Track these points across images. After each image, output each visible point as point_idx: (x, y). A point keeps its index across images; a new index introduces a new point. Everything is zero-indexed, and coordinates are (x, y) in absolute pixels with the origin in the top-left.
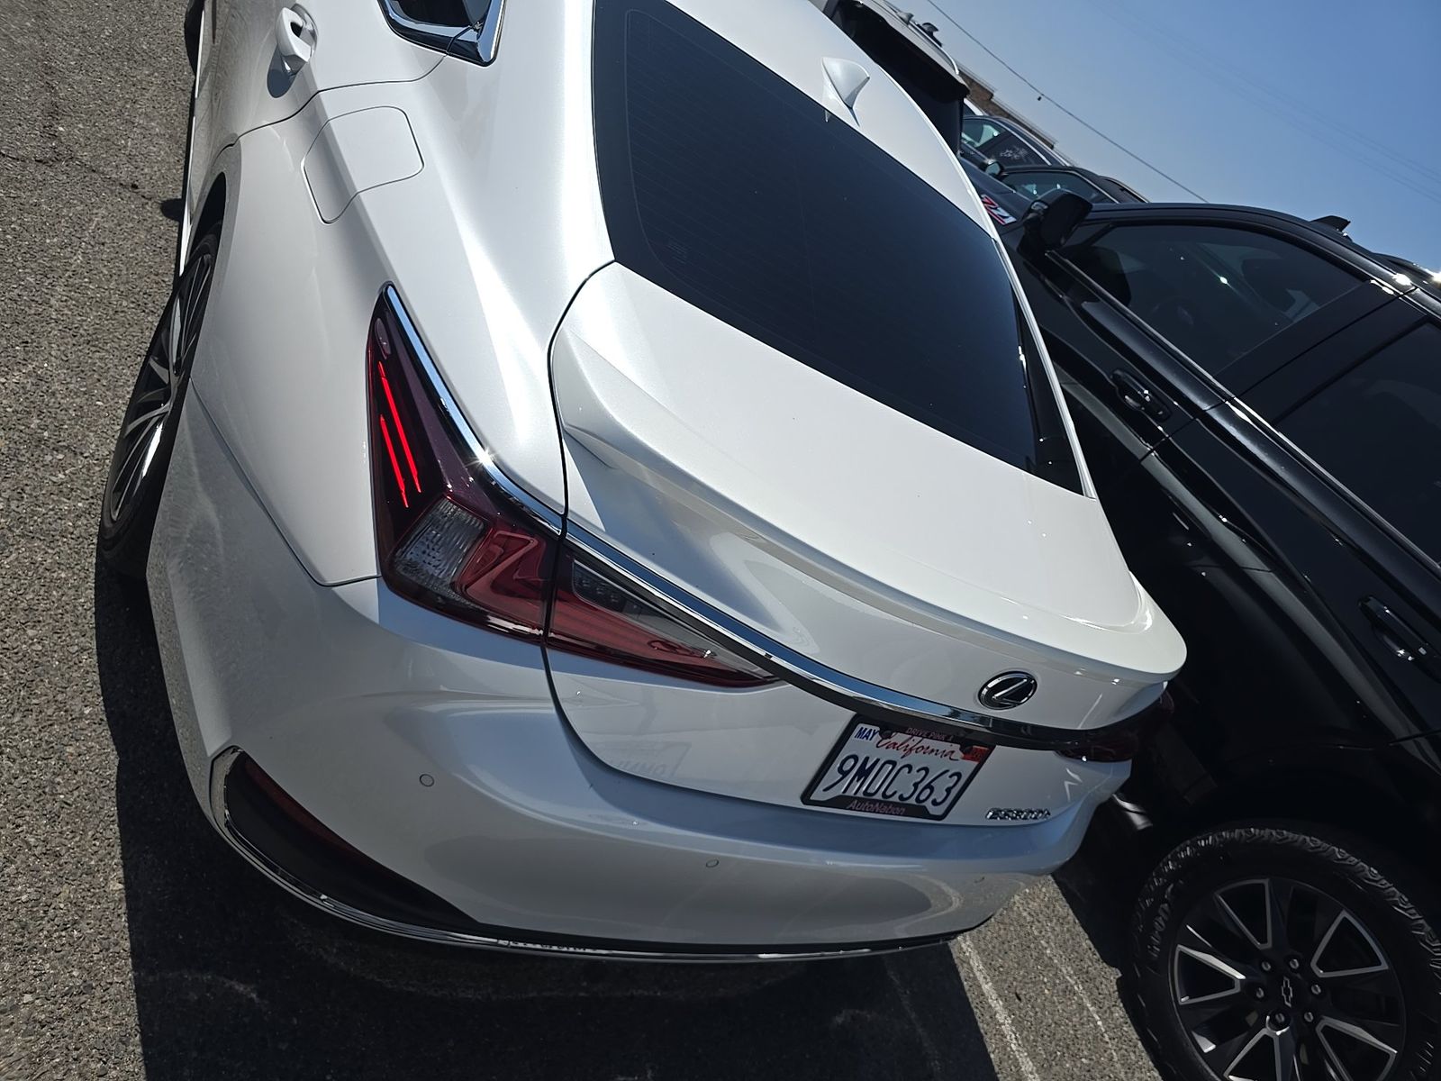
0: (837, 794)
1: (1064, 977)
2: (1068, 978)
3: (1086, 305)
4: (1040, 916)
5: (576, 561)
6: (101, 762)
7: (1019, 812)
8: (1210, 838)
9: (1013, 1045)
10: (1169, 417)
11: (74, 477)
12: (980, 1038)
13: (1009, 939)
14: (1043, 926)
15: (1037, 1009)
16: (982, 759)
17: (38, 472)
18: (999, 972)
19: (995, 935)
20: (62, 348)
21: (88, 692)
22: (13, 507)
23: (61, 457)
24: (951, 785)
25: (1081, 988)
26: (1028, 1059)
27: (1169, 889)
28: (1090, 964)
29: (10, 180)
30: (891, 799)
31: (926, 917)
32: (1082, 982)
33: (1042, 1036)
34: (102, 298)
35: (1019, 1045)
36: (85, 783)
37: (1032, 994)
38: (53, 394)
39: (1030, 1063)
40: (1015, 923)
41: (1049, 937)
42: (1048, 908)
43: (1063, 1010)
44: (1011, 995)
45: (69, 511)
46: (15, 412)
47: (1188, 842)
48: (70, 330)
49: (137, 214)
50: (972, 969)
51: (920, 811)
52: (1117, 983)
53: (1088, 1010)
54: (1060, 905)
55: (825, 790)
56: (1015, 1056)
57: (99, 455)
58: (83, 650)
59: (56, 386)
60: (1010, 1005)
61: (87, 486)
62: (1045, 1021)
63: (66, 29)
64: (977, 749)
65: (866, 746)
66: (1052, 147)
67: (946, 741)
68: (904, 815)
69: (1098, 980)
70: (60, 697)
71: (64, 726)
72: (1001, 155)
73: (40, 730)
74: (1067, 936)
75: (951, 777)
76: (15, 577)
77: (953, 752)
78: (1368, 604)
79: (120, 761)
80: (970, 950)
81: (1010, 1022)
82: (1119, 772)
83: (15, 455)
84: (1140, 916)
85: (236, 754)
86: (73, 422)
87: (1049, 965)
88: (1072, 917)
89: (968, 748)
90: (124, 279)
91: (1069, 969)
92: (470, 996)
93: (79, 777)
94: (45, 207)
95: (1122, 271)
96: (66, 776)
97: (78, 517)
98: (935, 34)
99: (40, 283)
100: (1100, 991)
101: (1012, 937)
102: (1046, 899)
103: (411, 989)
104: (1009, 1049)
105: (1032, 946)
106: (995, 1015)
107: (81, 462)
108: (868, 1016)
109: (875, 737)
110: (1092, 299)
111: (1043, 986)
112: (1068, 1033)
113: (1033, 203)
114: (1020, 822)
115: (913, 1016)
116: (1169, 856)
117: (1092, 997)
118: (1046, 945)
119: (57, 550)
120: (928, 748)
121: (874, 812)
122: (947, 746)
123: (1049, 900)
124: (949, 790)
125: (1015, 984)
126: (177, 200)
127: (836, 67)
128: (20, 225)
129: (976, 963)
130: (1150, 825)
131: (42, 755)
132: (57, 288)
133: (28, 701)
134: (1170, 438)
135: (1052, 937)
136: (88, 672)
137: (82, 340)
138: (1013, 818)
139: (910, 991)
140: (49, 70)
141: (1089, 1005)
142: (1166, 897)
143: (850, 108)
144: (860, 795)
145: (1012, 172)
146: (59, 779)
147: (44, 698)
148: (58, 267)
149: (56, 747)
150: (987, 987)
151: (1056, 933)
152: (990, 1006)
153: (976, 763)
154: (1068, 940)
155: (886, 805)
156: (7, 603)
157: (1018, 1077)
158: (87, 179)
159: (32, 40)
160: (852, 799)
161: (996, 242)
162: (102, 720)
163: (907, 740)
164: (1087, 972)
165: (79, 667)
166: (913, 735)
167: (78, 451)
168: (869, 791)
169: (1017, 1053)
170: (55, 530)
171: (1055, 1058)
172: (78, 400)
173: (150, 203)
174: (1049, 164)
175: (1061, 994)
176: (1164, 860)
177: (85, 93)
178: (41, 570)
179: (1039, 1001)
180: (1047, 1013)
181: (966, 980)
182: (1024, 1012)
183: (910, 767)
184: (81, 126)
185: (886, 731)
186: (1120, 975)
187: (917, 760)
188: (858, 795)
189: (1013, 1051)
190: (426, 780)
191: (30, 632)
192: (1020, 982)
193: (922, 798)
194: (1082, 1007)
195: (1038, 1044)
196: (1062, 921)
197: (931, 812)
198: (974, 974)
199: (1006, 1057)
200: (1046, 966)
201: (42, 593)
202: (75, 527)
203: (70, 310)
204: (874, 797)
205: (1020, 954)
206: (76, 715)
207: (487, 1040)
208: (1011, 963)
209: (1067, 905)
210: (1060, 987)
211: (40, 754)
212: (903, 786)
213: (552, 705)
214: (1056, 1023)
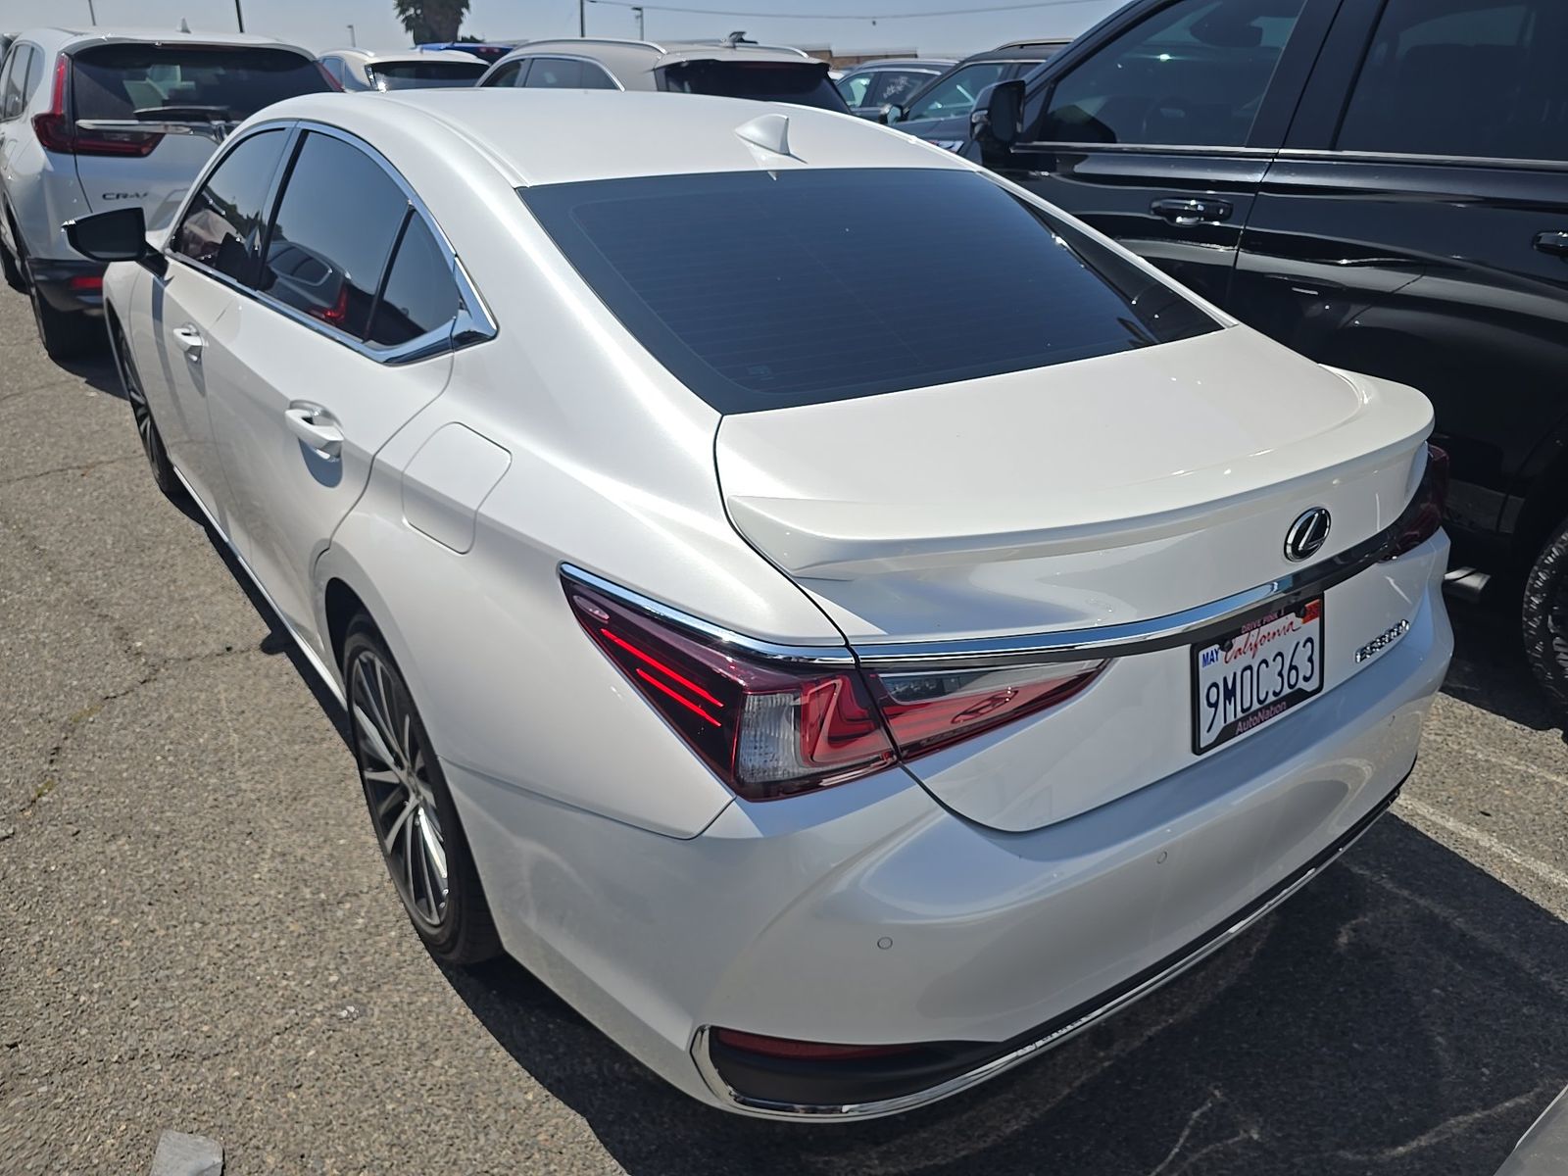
0: (1221, 727)
1: (1513, 769)
2: (1516, 767)
3: (1079, 168)
4: (1447, 729)
5: (881, 675)
6: (573, 1131)
7: (1381, 638)
8: (1554, 550)
9: (1515, 860)
10: (1231, 210)
11: (371, 915)
12: (1481, 873)
13: (1436, 769)
14: (1456, 736)
15: (1511, 813)
16: (1319, 612)
17: (342, 930)
18: (1451, 803)
19: (1421, 774)
20: (280, 818)
21: (519, 1080)
22: (345, 971)
23: (348, 906)
24: (1310, 653)
25: (1535, 768)
26: (1539, 862)
27: (1550, 622)
28: (1527, 741)
29: (135, 713)
30: (1267, 702)
31: (1349, 800)
32: (1532, 762)
33: (1534, 833)
34: (276, 756)
35: (1520, 855)
36: (575, 1156)
37: (1496, 803)
38: (302, 859)
39: (1543, 864)
40: (1430, 751)
41: (1471, 743)
42: (1449, 718)
43: (1535, 798)
44: (1478, 816)
45: (389, 945)
46: (286, 894)
47: (1536, 568)
48: (274, 800)
49: (249, 668)
50: (1424, 818)
51: (1300, 695)
52: (1565, 741)
53: (1557, 783)
54: (1458, 708)
55: (1208, 731)
56: (1524, 867)
57: (375, 883)
58: (488, 1049)
59: (300, 852)
60: (1484, 826)
61: (385, 915)
62: (1526, 818)
63: (79, 562)
64: (1310, 607)
65: (1218, 668)
66: (916, 56)
67: (1279, 617)
68: (1288, 707)
69: (1545, 750)
70: (501, 1100)
71: (523, 1121)
72: (885, 96)
73: (508, 1138)
74: (1486, 731)
75: (1304, 646)
76: (391, 1027)
77: (1292, 623)
78: (1542, 242)
79: (588, 1121)
80: (1409, 802)
81: (1496, 840)
82: (1439, 545)
83: (314, 929)
84: (1540, 665)
85: (707, 1033)
86: (335, 871)
87: (1491, 768)
88: (1477, 711)
89: (1303, 610)
90: (280, 728)
91: (1511, 758)
92: (1016, 1127)
93: (567, 1156)
94: (176, 715)
95: (1089, 116)
96: (556, 1161)
97: (399, 944)
98: (745, 37)
99: (222, 779)
100: (1554, 759)
101: (1437, 765)
102: (1441, 711)
103: (963, 1153)
104: (1514, 865)
105: (1462, 761)
106: (1478, 844)
107: (366, 899)
108: (1366, 920)
109: (1219, 654)
110: (1080, 159)
111: (1500, 789)
112: (1556, 815)
113: (971, 117)
114: (1388, 647)
115: (1406, 893)
116: (1527, 593)
117: (1552, 768)
118: (1473, 752)
119: (405, 982)
120: (1269, 634)
121: (1261, 722)
122: (1284, 621)
123: (1443, 710)
124: (1310, 660)
125: (1473, 804)
126: (269, 636)
127: (752, 131)
128: (171, 743)
129: (1424, 809)
130: (1488, 577)
131: (525, 1156)
132: (238, 773)
133: (479, 1120)
134: (1247, 228)
135: (1474, 741)
136: (506, 1065)
137: (289, 801)
138: (1380, 647)
139: (1386, 873)
140: (93, 604)
141: (1555, 778)
142: (1552, 631)
143: (789, 154)
144: (1240, 715)
145: (911, 104)
146: (552, 1167)
147: (489, 1109)
148: (225, 756)
149: (529, 1142)
150: (1451, 824)
151: (1473, 735)
152: (1468, 839)
153: (1317, 620)
154: (1490, 734)
155: (1267, 709)
156: (401, 1052)
157: (1542, 884)
158: (190, 669)
159: (61, 589)
160: (1235, 723)
161: (981, 172)
162: (547, 1096)
163: (1248, 638)
164: (1530, 750)
165: (496, 1066)
166: (1249, 632)
167: (357, 892)
168: (1245, 707)
169: (1524, 864)
170: (390, 968)
171: (1561, 844)
172: (325, 851)
173: (251, 653)
174: (938, 73)
175: (1521, 785)
176: (1525, 599)
177: (133, 602)
178: (405, 1007)
179: (1507, 804)
180: (1522, 811)
181: (1428, 831)
182: (1501, 823)
183: (1265, 661)
184: (151, 631)
185: (1225, 642)
186: (1561, 732)
187: (1267, 651)
188: (1238, 717)
189: (1518, 864)
190: (885, 943)
191: (438, 1063)
192: (1477, 799)
193: (1292, 682)
194: (1549, 784)
195: (1537, 843)
196: (1470, 720)
197: (1309, 690)
198: (1430, 821)
199: (1517, 874)
200: (1488, 770)
201: (420, 1025)
202: (403, 954)
203: (262, 783)
204: (1253, 709)
205: (1457, 775)
206: (524, 1106)
207: (1059, 1155)
208: (1454, 789)
209: (1464, 703)
210: (1515, 780)
211: (522, 1157)
212: (1271, 683)
213: (941, 809)
214: (1538, 814)
